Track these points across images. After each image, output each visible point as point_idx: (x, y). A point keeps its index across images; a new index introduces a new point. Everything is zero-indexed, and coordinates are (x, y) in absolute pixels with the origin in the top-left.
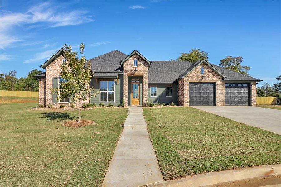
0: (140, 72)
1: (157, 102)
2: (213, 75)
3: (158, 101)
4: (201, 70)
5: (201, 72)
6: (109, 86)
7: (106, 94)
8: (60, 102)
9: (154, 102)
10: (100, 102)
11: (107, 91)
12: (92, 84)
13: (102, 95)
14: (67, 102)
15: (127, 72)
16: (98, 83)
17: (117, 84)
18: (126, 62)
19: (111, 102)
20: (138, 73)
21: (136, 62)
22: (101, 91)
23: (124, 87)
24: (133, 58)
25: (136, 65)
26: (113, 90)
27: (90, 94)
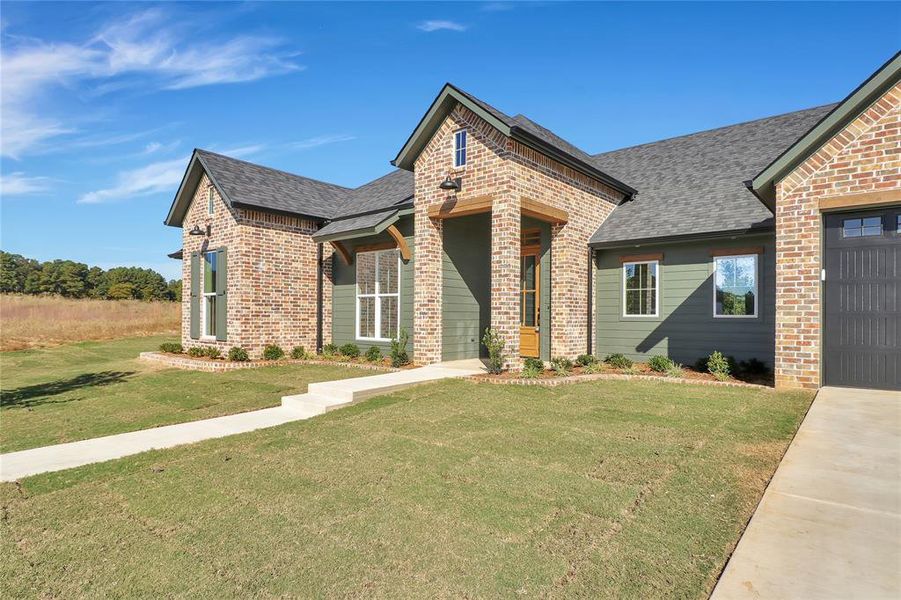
0: (476, 193)
1: (661, 349)
3: (664, 343)
6: (383, 271)
7: (372, 305)
8: (205, 336)
9: (644, 347)
10: (358, 337)
11: (377, 295)
12: (339, 267)
13: (363, 312)
14: (214, 338)
15: (428, 199)
16: (352, 261)
17: (406, 262)
18: (424, 154)
19: (389, 340)
20: (468, 197)
21: (461, 142)
22: (358, 296)
23: (417, 273)
24: (449, 126)
25: (461, 158)
26: (394, 289)
27: (320, 307)
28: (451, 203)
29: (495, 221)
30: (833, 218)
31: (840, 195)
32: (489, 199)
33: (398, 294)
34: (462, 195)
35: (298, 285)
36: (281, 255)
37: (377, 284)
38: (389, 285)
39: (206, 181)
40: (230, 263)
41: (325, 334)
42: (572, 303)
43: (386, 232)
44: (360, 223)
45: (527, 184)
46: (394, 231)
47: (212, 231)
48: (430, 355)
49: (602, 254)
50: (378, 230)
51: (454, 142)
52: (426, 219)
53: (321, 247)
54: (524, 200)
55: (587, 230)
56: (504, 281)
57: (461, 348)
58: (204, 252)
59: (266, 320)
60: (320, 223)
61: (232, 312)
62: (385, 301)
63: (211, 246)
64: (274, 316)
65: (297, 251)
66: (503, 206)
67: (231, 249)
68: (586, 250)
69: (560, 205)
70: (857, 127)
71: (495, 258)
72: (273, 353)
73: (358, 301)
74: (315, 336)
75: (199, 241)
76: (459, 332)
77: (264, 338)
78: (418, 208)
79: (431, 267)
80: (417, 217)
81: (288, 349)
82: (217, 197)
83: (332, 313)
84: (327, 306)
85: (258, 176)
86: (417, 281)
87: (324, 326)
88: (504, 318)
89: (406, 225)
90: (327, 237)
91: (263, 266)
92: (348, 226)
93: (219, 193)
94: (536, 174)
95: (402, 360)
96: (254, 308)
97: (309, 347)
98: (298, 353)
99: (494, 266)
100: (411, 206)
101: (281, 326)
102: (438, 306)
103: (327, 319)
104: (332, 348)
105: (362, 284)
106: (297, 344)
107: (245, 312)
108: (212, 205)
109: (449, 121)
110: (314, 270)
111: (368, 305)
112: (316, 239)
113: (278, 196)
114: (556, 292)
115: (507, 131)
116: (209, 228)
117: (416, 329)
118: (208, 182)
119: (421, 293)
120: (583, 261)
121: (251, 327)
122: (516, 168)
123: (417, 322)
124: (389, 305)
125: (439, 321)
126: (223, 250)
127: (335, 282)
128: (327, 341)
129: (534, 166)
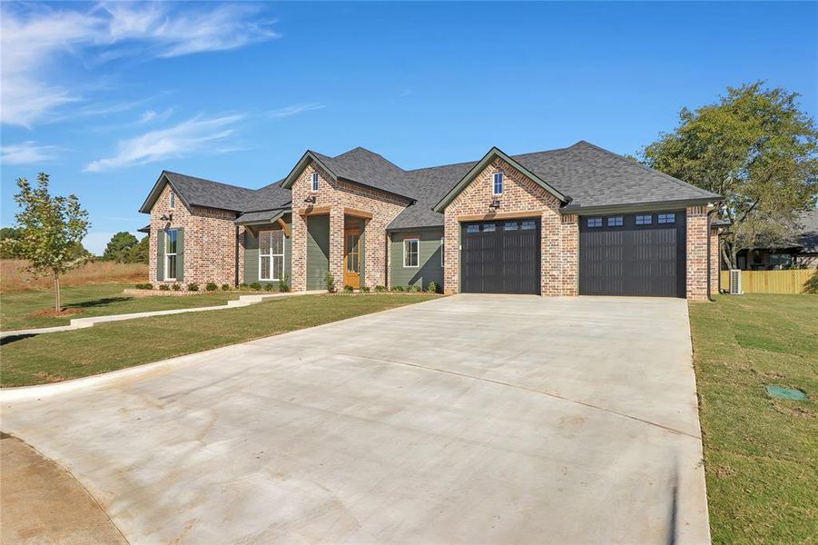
0: (322, 205)
1: (419, 283)
2: (531, 193)
3: (421, 280)
4: (496, 182)
5: (496, 186)
6: (275, 241)
7: (269, 261)
8: (166, 278)
9: (412, 283)
10: (260, 279)
11: (271, 255)
12: (248, 239)
13: (263, 265)
14: (175, 279)
15: (298, 207)
16: (256, 235)
17: (287, 237)
18: (297, 182)
19: (278, 280)
20: (319, 206)
21: (316, 179)
22: (260, 255)
23: (293, 244)
24: (309, 170)
25: (316, 187)
26: (281, 252)
27: (237, 262)
28: (310, 209)
29: (331, 220)
30: (464, 224)
31: (465, 216)
32: (328, 208)
33: (283, 255)
34: (316, 205)
35: (225, 249)
36: (215, 232)
37: (271, 249)
38: (278, 250)
39: (168, 188)
40: (186, 237)
41: (240, 278)
42: (376, 261)
43: (277, 222)
44: (263, 216)
45: (348, 201)
46: (281, 221)
47: (173, 218)
48: (300, 286)
49: (393, 234)
50: (272, 221)
51: (312, 178)
52: (298, 216)
53: (238, 228)
54: (346, 209)
55: (385, 222)
56: (336, 248)
57: (318, 284)
58: (167, 229)
59: (207, 269)
60: (238, 214)
61: (187, 265)
62: (276, 259)
63: (172, 226)
64: (211, 267)
65: (224, 230)
66: (335, 213)
67: (186, 229)
68: (384, 233)
69: (368, 210)
70: (469, 189)
71: (331, 237)
72: (212, 287)
73: (260, 259)
74: (234, 278)
75: (165, 223)
76: (317, 275)
77: (206, 279)
78: (294, 210)
79: (301, 241)
80: (293, 214)
81: (220, 286)
82: (176, 198)
83: (244, 265)
84: (241, 261)
85: (200, 186)
86: (293, 248)
87: (240, 273)
88: (335, 266)
89: (288, 218)
90: (242, 223)
91: (205, 239)
92: (255, 217)
93: (179, 197)
94: (353, 195)
95: (285, 289)
96: (200, 262)
97: (231, 284)
98: (225, 287)
99: (331, 242)
100: (290, 208)
101: (215, 272)
102: (305, 261)
103: (241, 269)
104: (245, 285)
105: (263, 249)
106: (224, 283)
107: (195, 264)
108: (173, 203)
109: (309, 167)
110: (234, 241)
111: (266, 261)
112: (235, 224)
113: (214, 198)
114: (367, 254)
115: (335, 178)
116: (171, 216)
117: (293, 273)
118: (170, 189)
119: (296, 254)
120: (382, 238)
121: (199, 273)
122: (342, 194)
123: (293, 269)
124: (278, 261)
125: (305, 269)
126: (181, 229)
127: (246, 247)
128: (241, 281)
129: (352, 192)
